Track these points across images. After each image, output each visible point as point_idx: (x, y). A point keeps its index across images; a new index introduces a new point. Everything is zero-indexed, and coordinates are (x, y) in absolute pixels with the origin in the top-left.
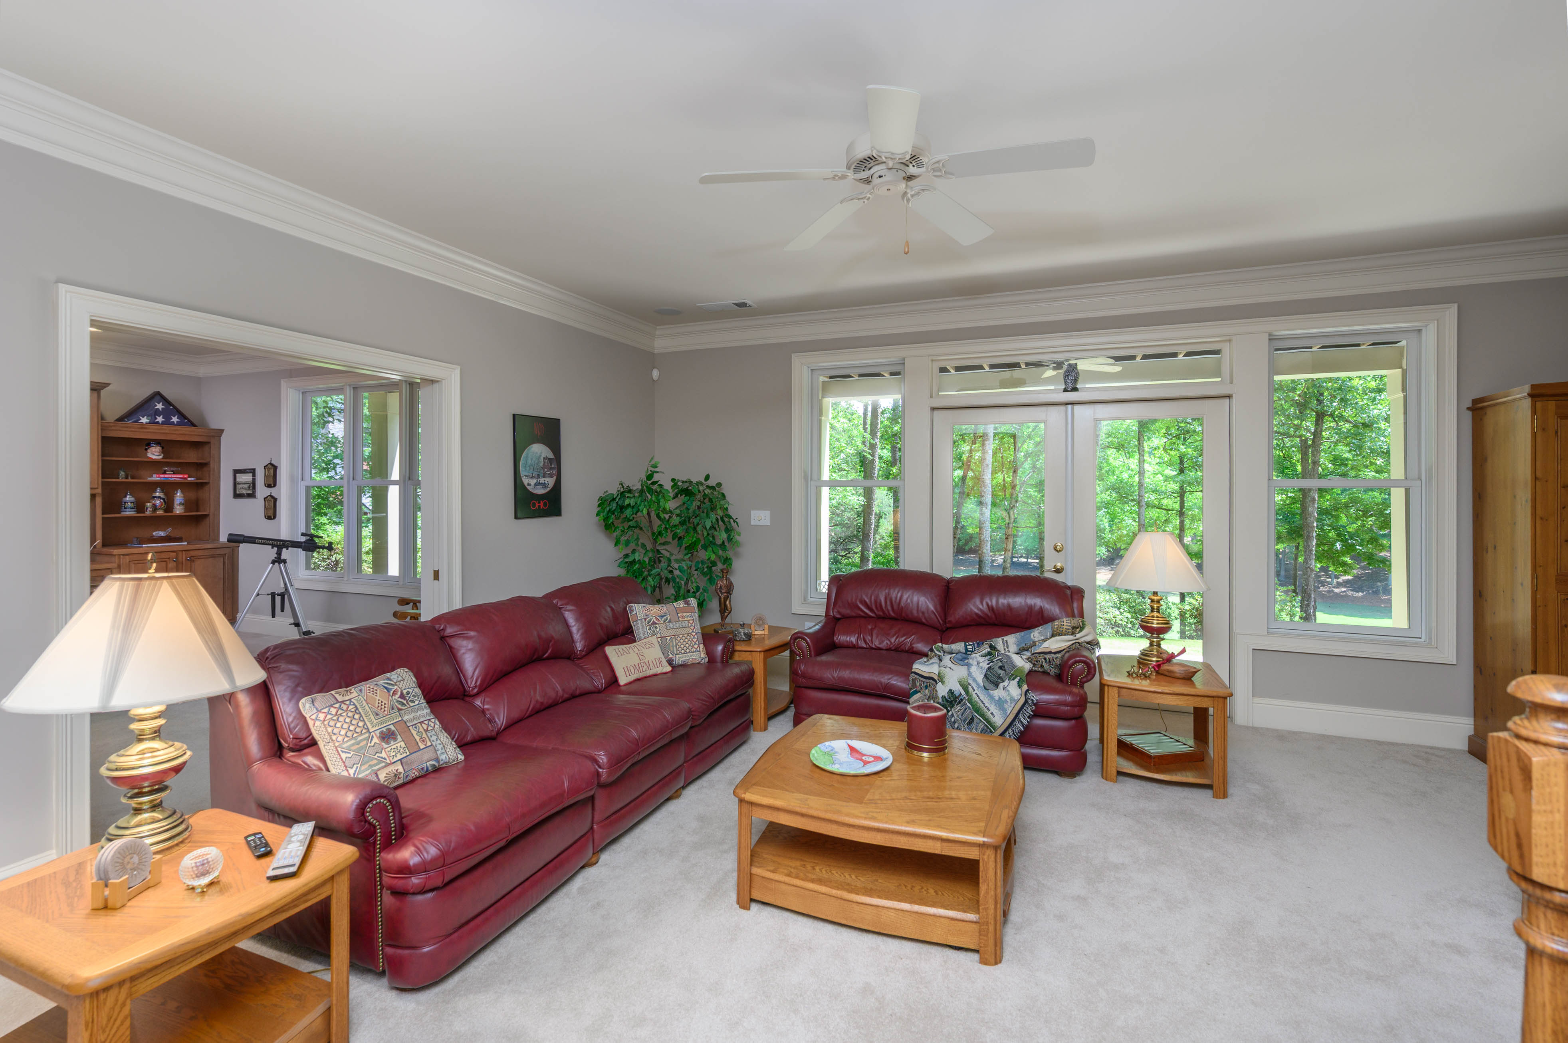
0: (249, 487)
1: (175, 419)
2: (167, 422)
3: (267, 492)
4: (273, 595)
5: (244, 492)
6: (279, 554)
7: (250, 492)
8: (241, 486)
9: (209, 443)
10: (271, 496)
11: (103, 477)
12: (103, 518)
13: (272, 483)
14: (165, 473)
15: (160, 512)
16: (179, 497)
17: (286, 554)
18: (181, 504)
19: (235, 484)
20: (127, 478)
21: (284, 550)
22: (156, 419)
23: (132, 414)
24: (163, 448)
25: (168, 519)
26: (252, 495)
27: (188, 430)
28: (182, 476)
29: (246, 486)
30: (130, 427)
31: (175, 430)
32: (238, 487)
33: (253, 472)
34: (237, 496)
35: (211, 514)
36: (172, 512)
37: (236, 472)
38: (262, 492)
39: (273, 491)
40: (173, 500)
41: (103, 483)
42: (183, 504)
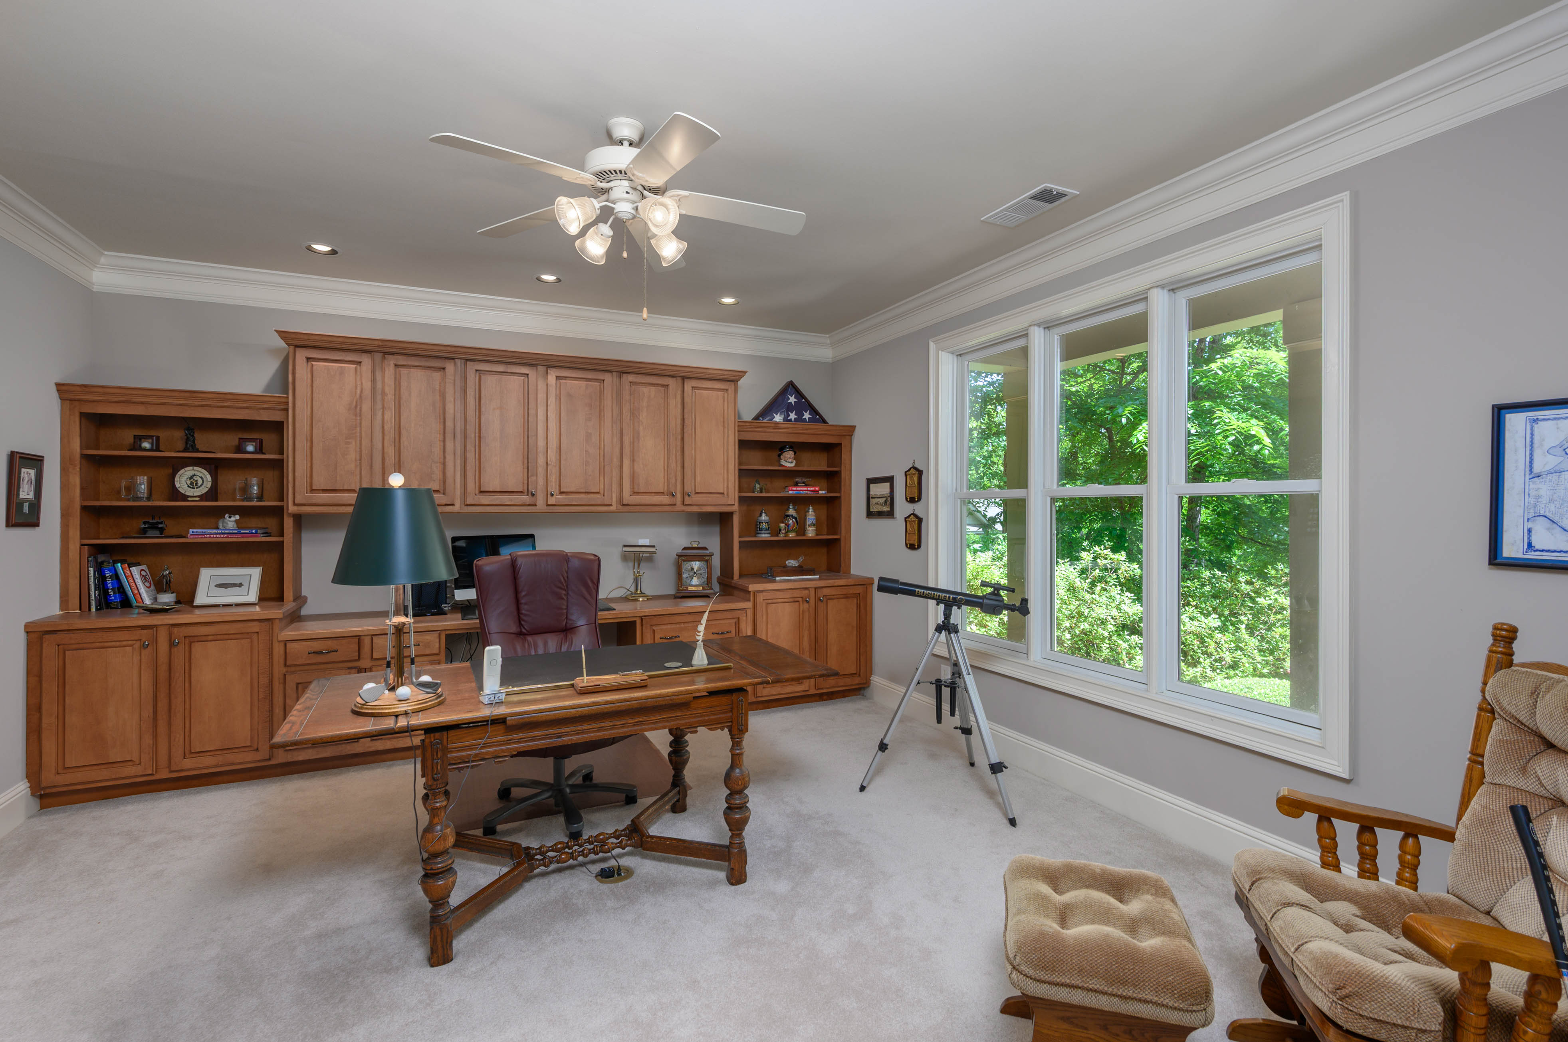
0: (886, 502)
1: (807, 416)
2: (800, 419)
3: (909, 508)
4: (938, 684)
5: (880, 508)
6: (947, 616)
7: (886, 509)
8: (876, 500)
9: (840, 444)
10: (914, 514)
11: (740, 491)
12: (740, 542)
13: (916, 496)
14: (796, 484)
15: (792, 535)
16: (811, 515)
17: (957, 615)
18: (813, 525)
19: (869, 498)
20: (761, 492)
21: (955, 608)
22: (789, 415)
23: (767, 411)
24: (795, 453)
25: (799, 545)
26: (890, 514)
27: (820, 426)
28: (812, 489)
29: (882, 501)
30: (767, 427)
31: (807, 429)
32: (873, 501)
33: (890, 480)
34: (870, 514)
35: (842, 539)
36: (804, 535)
37: (870, 481)
38: (902, 508)
39: (918, 508)
40: (805, 519)
41: (740, 497)
42: (814, 525)
